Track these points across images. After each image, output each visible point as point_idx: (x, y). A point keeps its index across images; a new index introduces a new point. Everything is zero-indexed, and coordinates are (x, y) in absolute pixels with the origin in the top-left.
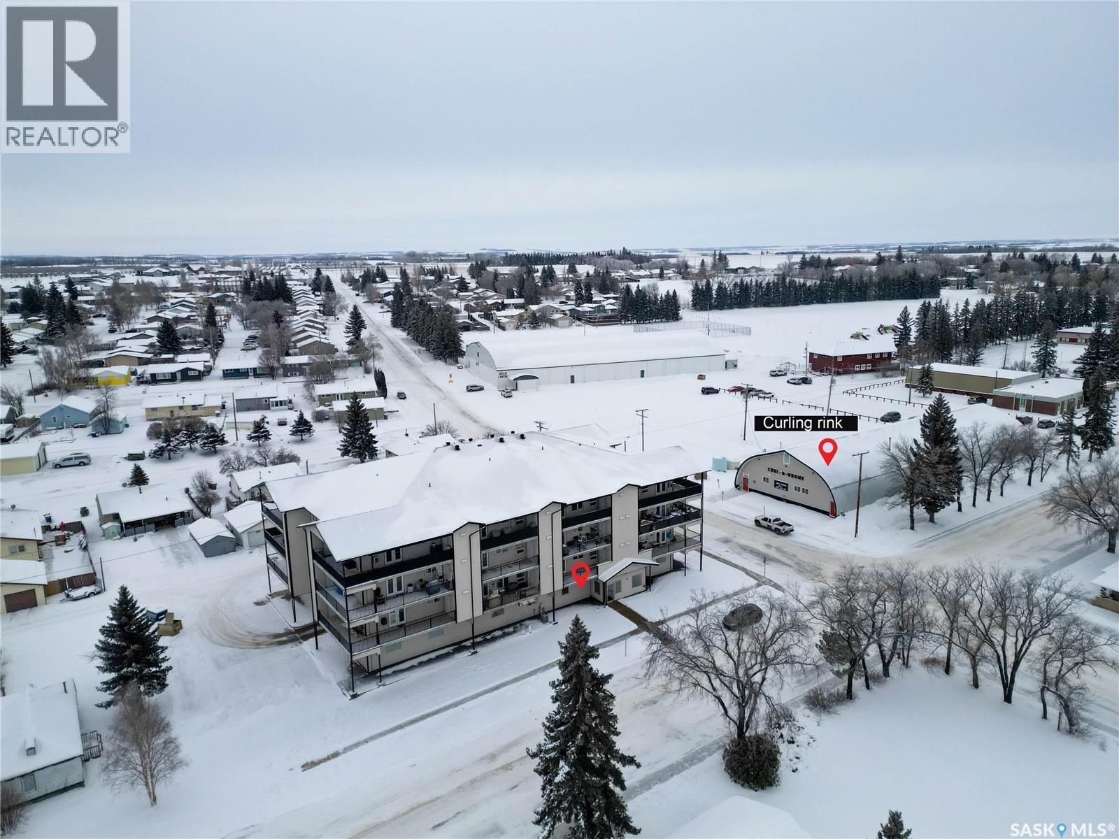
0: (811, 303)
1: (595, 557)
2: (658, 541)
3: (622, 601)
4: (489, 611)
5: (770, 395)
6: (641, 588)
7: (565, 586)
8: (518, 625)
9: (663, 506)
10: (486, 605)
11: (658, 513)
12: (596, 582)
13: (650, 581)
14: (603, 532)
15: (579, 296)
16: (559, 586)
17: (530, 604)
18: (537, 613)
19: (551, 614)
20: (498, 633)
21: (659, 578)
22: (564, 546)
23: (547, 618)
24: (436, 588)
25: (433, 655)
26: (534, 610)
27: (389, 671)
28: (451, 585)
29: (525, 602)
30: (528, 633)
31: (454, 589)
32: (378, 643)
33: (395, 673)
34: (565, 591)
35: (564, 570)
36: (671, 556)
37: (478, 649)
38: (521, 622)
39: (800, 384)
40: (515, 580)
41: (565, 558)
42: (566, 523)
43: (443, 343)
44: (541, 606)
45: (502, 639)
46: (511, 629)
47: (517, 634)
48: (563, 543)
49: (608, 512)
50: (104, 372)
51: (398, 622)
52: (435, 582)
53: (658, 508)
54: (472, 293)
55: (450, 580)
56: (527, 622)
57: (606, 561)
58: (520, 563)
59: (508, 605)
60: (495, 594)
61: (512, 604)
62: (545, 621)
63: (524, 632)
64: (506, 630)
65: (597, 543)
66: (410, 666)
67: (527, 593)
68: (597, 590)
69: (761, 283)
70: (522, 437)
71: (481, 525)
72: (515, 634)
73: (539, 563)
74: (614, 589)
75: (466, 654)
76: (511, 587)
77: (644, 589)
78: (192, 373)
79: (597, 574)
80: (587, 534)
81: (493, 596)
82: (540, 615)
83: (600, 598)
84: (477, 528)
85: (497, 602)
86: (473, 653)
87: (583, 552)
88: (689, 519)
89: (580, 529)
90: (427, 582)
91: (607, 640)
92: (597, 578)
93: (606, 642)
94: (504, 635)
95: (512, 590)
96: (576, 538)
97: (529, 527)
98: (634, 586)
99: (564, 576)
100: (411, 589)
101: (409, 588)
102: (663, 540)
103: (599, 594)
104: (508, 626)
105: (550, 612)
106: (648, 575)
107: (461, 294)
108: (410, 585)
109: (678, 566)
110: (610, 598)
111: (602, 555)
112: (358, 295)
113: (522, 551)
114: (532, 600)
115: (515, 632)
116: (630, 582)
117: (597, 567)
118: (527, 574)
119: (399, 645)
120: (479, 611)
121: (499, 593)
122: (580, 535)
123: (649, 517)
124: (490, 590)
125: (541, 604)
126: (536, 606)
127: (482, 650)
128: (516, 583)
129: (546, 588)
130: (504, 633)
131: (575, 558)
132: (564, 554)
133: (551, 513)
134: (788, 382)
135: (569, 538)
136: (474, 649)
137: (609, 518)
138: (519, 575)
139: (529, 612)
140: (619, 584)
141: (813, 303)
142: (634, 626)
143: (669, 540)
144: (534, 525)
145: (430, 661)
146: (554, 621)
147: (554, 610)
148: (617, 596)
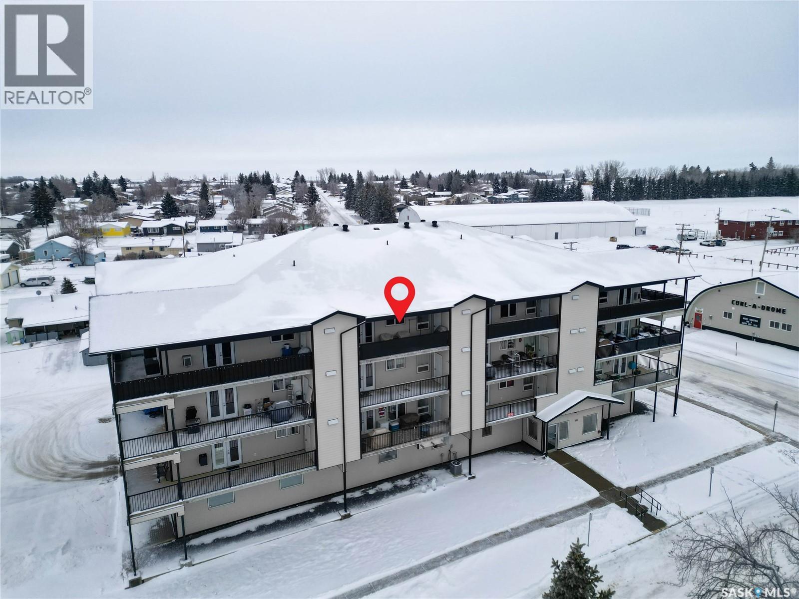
0: (698, 197)
1: (530, 387)
2: (616, 371)
3: (568, 451)
4: (371, 454)
5: (688, 252)
6: (594, 434)
7: (489, 424)
8: (417, 476)
9: (627, 322)
10: (366, 444)
11: (619, 331)
12: (530, 421)
13: (606, 427)
14: (544, 350)
15: (497, 190)
16: (479, 423)
17: (436, 446)
18: (445, 459)
19: (466, 463)
20: (387, 486)
21: (617, 423)
22: (489, 365)
23: (460, 468)
24: (285, 412)
25: (282, 516)
26: (442, 455)
27: (208, 539)
28: (309, 411)
29: (426, 444)
30: (431, 491)
31: (314, 415)
32: (181, 497)
33: (217, 542)
34: (487, 431)
35: (486, 401)
36: (632, 394)
37: (352, 511)
38: (421, 471)
39: (713, 246)
40: (414, 409)
41: (490, 382)
42: (492, 331)
43: (380, 211)
44: (452, 450)
45: (391, 497)
46: (406, 482)
47: (416, 489)
48: (486, 362)
49: (555, 321)
50: (106, 225)
51: (228, 462)
52: (283, 403)
53: (619, 324)
54: (410, 190)
55: (309, 401)
56: (431, 473)
57: (547, 393)
58: (420, 384)
59: (401, 446)
60: (384, 428)
61: (408, 445)
62: (456, 473)
63: (423, 488)
64: (399, 483)
65: (536, 366)
66: (245, 531)
67: (432, 431)
68: (533, 433)
69: (654, 179)
70: (435, 224)
71: (360, 319)
72: (411, 490)
73: (449, 388)
74: (558, 433)
75: (333, 518)
76: (407, 420)
77: (599, 436)
78: (175, 229)
79: (535, 409)
80: (521, 354)
81: (378, 431)
82: (450, 461)
83: (537, 444)
84: (354, 323)
85: (384, 440)
86: (344, 517)
87: (515, 377)
88: (665, 344)
89: (511, 344)
90: (272, 403)
91: (553, 512)
92: (535, 417)
93: (551, 516)
94: (397, 490)
95: (409, 424)
96: (505, 357)
97: (437, 332)
98: (585, 431)
99: (487, 409)
100: (248, 411)
101: (245, 410)
102: (623, 371)
103: (536, 438)
104: (402, 476)
105: (464, 458)
106: (606, 417)
107: (402, 190)
108: (247, 406)
109: (639, 409)
110: (551, 446)
111: (541, 384)
112: (325, 192)
113: (426, 368)
114: (437, 441)
115: (411, 486)
116: (580, 425)
117: (536, 400)
118: (432, 403)
119: (230, 498)
120: (354, 453)
121: (390, 427)
122: (511, 353)
123: (609, 336)
124: (377, 422)
125: (451, 446)
126: (444, 450)
127: (358, 513)
128: (415, 414)
129: (459, 425)
130: (395, 486)
131: (503, 385)
132: (488, 377)
133: (470, 312)
134: (701, 244)
135: (496, 356)
136: (346, 511)
137: (555, 330)
138: (421, 403)
139: (435, 457)
140: (565, 426)
141: (699, 197)
142: (594, 494)
143: (630, 372)
144: (444, 330)
145: (277, 526)
146: (470, 473)
147: (470, 457)
148: (561, 444)
